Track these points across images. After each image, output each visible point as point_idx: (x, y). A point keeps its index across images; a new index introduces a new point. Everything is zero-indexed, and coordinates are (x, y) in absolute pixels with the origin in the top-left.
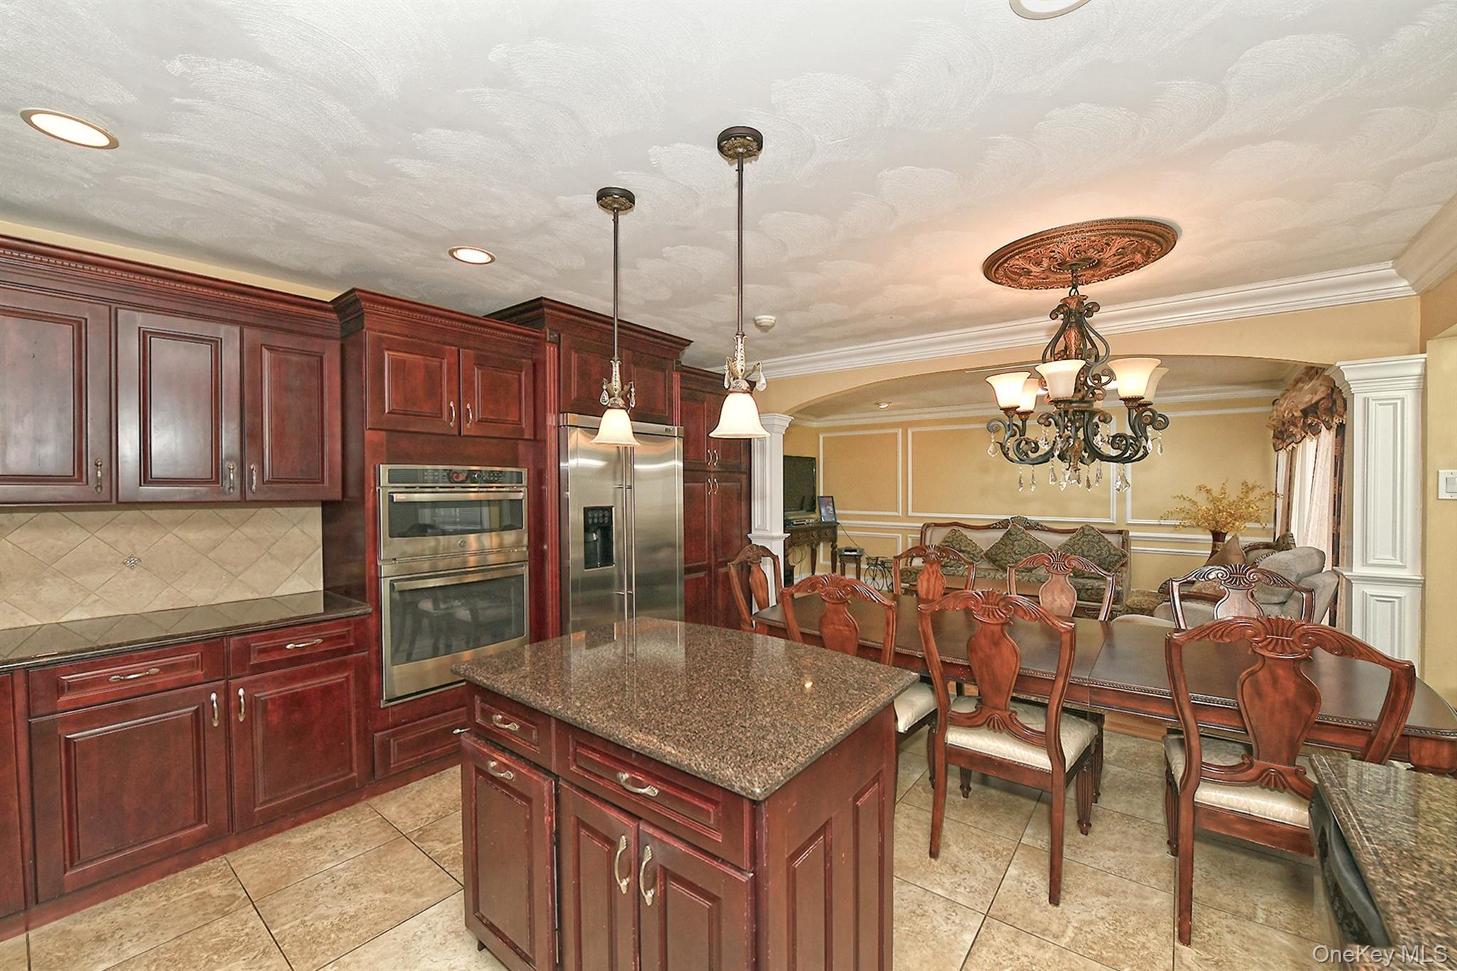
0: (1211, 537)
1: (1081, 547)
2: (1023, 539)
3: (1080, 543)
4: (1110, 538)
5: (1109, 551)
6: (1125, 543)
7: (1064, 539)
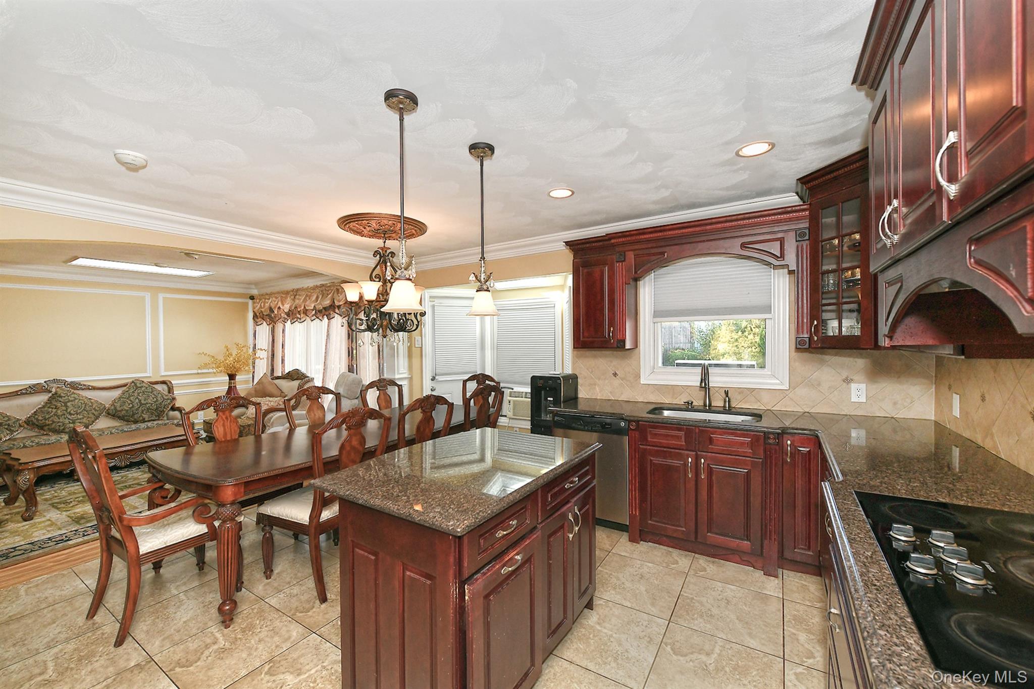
0: (228, 378)
1: (137, 398)
2: (76, 399)
3: (136, 394)
4: (159, 387)
5: (162, 397)
6: (170, 390)
7: (116, 393)
